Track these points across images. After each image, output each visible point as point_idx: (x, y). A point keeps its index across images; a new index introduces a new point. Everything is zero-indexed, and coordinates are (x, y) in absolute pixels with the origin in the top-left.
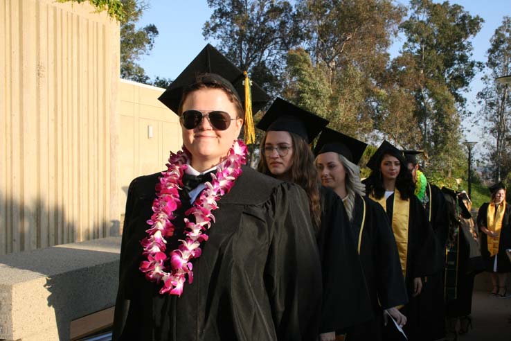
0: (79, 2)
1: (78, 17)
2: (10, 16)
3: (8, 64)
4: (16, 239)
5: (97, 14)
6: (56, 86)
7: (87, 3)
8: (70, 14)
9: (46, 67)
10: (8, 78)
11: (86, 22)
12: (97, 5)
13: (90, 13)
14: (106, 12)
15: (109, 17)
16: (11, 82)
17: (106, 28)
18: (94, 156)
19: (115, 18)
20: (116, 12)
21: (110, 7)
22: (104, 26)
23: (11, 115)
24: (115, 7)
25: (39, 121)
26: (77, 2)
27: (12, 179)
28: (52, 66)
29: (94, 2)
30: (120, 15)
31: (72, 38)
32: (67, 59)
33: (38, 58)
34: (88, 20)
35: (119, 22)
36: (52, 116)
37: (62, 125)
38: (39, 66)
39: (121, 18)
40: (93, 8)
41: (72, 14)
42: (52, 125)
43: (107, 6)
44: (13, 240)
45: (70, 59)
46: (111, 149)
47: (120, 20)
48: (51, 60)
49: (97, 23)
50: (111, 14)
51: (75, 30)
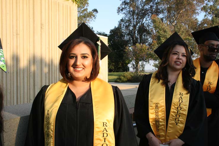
1: (59, 3)
2: (29, 3)
3: (28, 23)
4: (32, 99)
5: (67, 1)
6: (49, 33)
9: (45, 25)
10: (28, 30)
13: (64, 1)
15: (72, 3)
16: (29, 31)
17: (71, 8)
19: (75, 2)
23: (29, 45)
25: (41, 48)
27: (30, 73)
28: (47, 24)
30: (77, 2)
31: (56, 12)
32: (54, 21)
33: (41, 21)
34: (63, 4)
35: (77, 5)
36: (47, 46)
37: (52, 50)
38: (41, 24)
39: (78, 3)
41: (56, 2)
42: (47, 50)
44: (30, 100)
45: (55, 21)
48: (47, 21)
49: (67, 5)
50: (73, 1)
51: (57, 9)
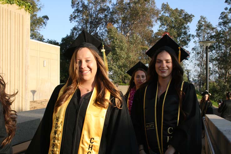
0: (11, 4)
1: (10, 11)
5: (19, 10)
7: (15, 5)
8: (6, 10)
11: (14, 13)
12: (19, 6)
13: (16, 9)
14: (24, 9)
15: (25, 11)
17: (24, 17)
18: (17, 75)
19: (28, 12)
20: (28, 9)
21: (25, 7)
22: (23, 15)
24: (28, 7)
26: (10, 4)
29: (18, 5)
31: (8, 20)
32: (5, 30)
34: (15, 13)
35: (30, 14)
37: (2, 60)
39: (31, 12)
40: (17, 7)
41: (8, 10)
43: (24, 7)
45: (7, 30)
46: (25, 71)
47: (30, 13)
49: (19, 14)
50: (26, 10)
51: (9, 17)
